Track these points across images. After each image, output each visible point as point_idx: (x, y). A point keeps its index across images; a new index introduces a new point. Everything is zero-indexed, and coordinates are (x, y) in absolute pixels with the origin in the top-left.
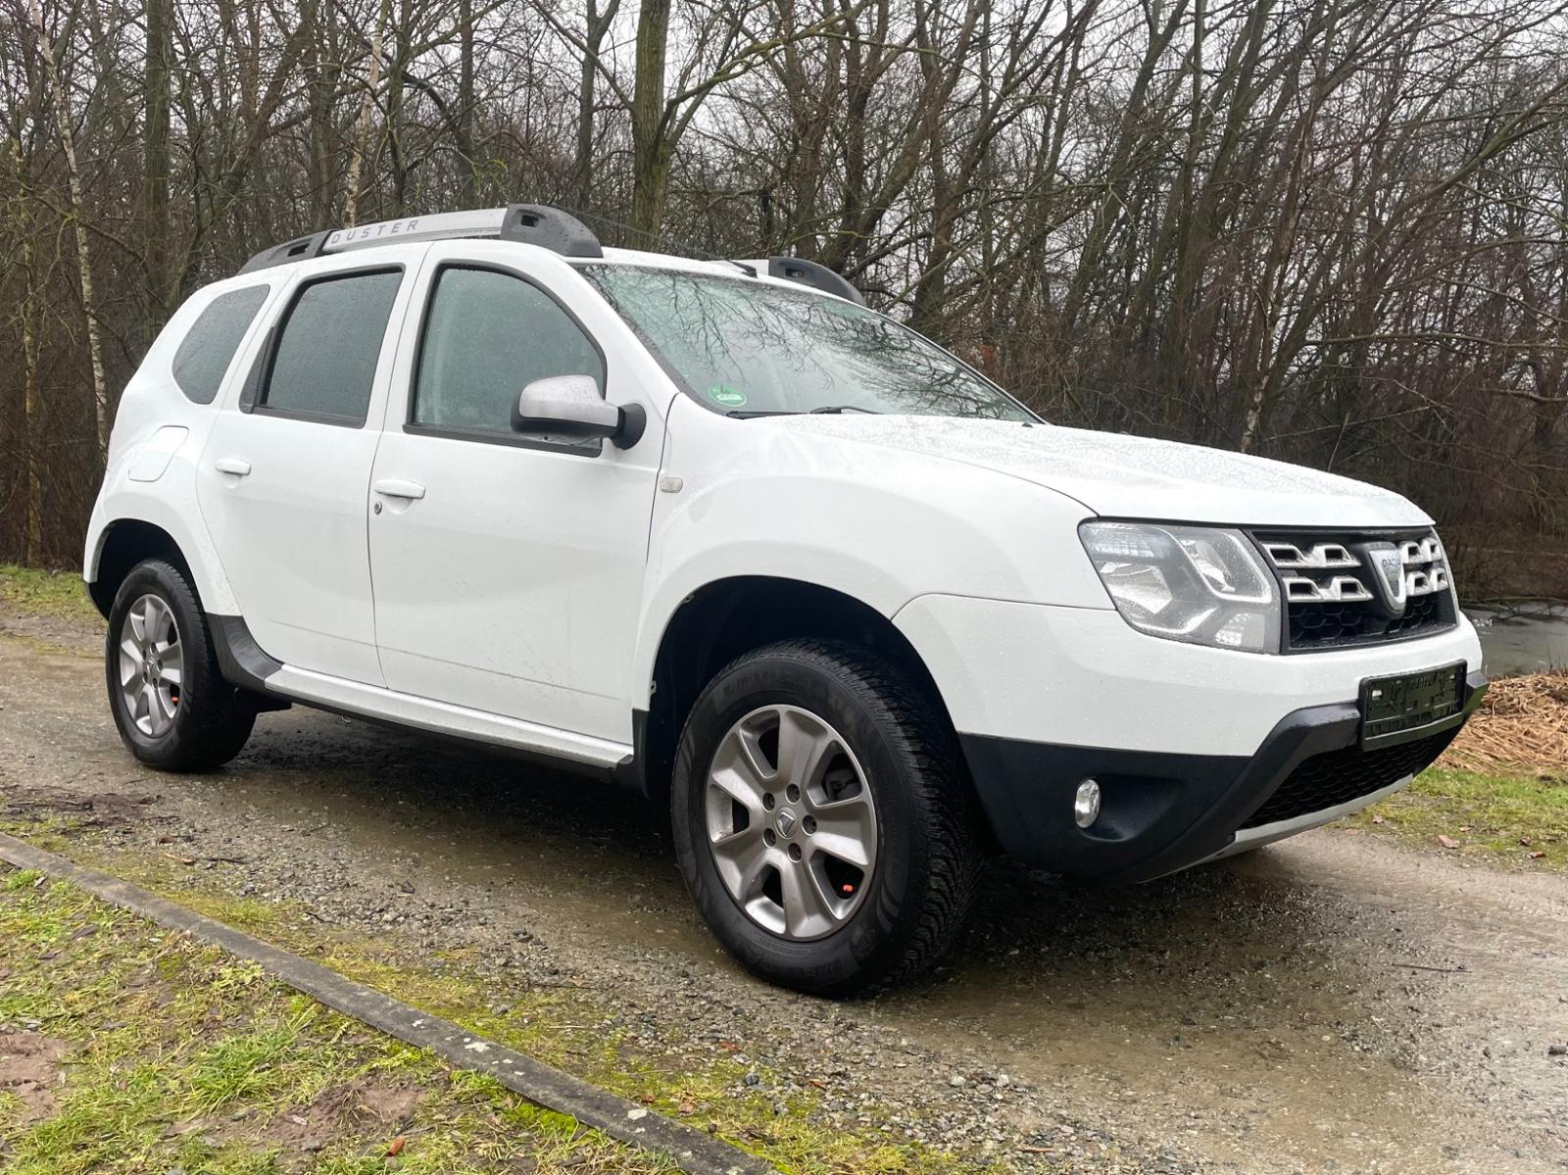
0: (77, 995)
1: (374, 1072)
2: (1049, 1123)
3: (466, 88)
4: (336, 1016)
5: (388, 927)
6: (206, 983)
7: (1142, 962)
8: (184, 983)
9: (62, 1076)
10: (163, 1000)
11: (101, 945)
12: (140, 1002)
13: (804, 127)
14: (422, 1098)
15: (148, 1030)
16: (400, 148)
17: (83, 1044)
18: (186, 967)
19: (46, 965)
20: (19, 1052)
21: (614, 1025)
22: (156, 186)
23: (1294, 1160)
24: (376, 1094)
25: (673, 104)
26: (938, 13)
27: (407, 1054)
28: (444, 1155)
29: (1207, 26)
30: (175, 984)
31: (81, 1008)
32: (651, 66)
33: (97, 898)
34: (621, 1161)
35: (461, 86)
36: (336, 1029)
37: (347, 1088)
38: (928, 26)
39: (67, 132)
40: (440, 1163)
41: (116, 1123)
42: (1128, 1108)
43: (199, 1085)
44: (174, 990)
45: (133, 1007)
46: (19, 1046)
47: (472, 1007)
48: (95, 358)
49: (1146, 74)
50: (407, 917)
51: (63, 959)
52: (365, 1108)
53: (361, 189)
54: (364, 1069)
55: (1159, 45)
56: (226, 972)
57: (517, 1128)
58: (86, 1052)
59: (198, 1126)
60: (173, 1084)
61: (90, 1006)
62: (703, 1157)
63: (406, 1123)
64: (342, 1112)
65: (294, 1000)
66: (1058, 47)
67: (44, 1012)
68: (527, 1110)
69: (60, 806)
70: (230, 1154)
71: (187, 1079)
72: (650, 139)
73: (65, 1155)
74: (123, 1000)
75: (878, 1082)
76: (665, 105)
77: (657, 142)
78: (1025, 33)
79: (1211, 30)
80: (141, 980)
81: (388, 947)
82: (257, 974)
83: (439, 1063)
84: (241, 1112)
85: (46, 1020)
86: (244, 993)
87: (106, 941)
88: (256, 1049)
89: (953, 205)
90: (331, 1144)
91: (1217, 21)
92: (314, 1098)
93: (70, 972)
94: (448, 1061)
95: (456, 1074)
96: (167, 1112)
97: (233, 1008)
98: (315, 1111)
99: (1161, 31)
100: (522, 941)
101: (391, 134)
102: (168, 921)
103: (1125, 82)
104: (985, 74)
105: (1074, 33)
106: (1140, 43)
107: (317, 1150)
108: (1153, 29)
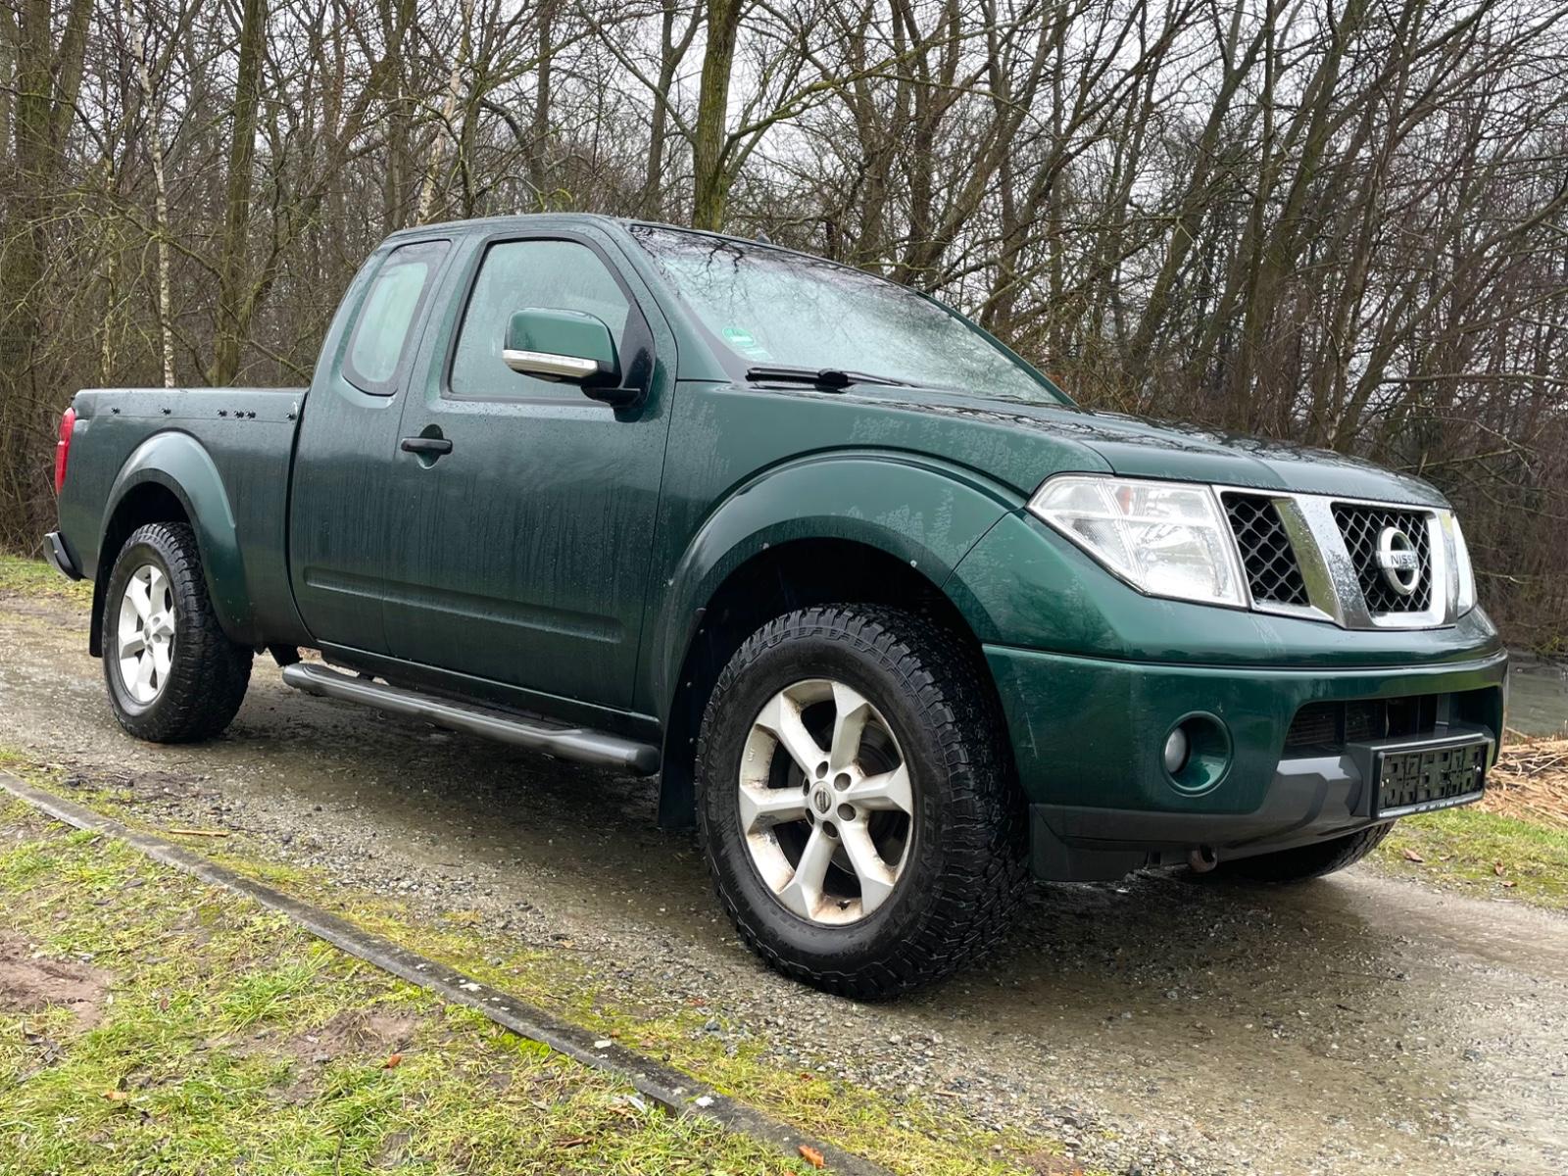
0: (126, 934)
1: (380, 1004)
2: (970, 1076)
3: (541, 114)
4: (349, 959)
5: (403, 893)
6: (240, 928)
7: (1093, 957)
8: (219, 928)
9: (110, 999)
10: (200, 942)
11: (147, 895)
12: (180, 942)
13: (870, 157)
14: (419, 1025)
15: (186, 965)
16: (470, 177)
17: (129, 975)
18: (223, 916)
19: (99, 910)
20: (74, 978)
21: (595, 979)
22: (238, 207)
23: (1186, 1117)
24: (381, 1021)
25: (734, 139)
26: (1010, 46)
27: (409, 991)
28: (434, 1070)
29: (1285, 62)
30: (212, 929)
31: (128, 945)
32: (714, 103)
33: (147, 856)
34: (583, 1080)
35: (536, 111)
36: (350, 969)
37: (356, 1014)
38: (1000, 60)
39: (158, 155)
40: (430, 1075)
41: (156, 1037)
42: (1047, 1069)
43: (228, 1008)
44: (211, 934)
45: (174, 947)
46: (74, 973)
47: (470, 958)
48: (167, 368)
49: (1221, 107)
50: (420, 885)
51: (114, 905)
52: (369, 1030)
53: (430, 214)
54: (371, 1002)
55: (1233, 79)
56: (257, 920)
57: (500, 1052)
58: (132, 982)
59: (226, 1042)
60: (206, 1009)
61: (137, 944)
62: (654, 1079)
63: (403, 1044)
64: (350, 1032)
65: (316, 945)
66: (1131, 81)
67: (96, 948)
68: (509, 1039)
69: (114, 780)
70: (252, 1064)
71: (217, 1005)
72: (710, 171)
73: (110, 1060)
74: (165, 940)
75: (823, 1035)
76: (726, 138)
77: (717, 173)
78: (1095, 67)
79: (1289, 66)
80: (182, 925)
81: (401, 907)
82: (284, 923)
83: (437, 999)
84: (262, 1032)
85: (98, 954)
86: (271, 938)
87: (153, 891)
88: (279, 982)
89: (1018, 235)
90: (338, 1058)
91: (1294, 57)
92: (325, 1023)
93: (121, 916)
94: (444, 997)
95: (450, 1008)
96: (200, 1030)
97: (262, 950)
98: (327, 1033)
99: (1236, 66)
100: (522, 910)
101: (463, 164)
102: (208, 877)
103: (1199, 115)
104: (1058, 106)
105: (1147, 67)
106: (1215, 77)
107: (325, 1062)
108: (1228, 64)
